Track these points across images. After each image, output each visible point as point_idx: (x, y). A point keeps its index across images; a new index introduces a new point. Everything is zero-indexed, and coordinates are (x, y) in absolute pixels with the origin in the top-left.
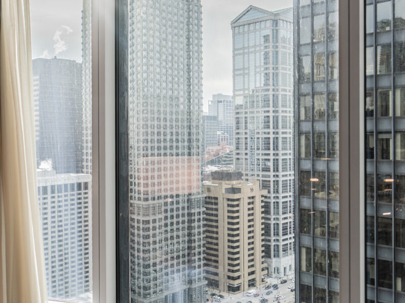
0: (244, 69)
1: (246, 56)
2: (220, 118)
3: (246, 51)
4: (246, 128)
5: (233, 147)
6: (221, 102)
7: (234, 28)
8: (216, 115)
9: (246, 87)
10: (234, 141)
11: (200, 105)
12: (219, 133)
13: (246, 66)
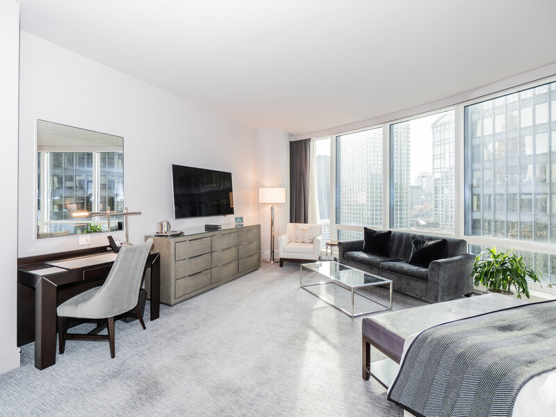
0: (441, 154)
1: (443, 146)
2: (423, 188)
3: (442, 142)
4: (442, 194)
5: (433, 206)
6: (424, 177)
7: (433, 128)
8: (420, 185)
9: (443, 166)
10: (433, 202)
11: (408, 179)
12: (422, 197)
13: (442, 152)
